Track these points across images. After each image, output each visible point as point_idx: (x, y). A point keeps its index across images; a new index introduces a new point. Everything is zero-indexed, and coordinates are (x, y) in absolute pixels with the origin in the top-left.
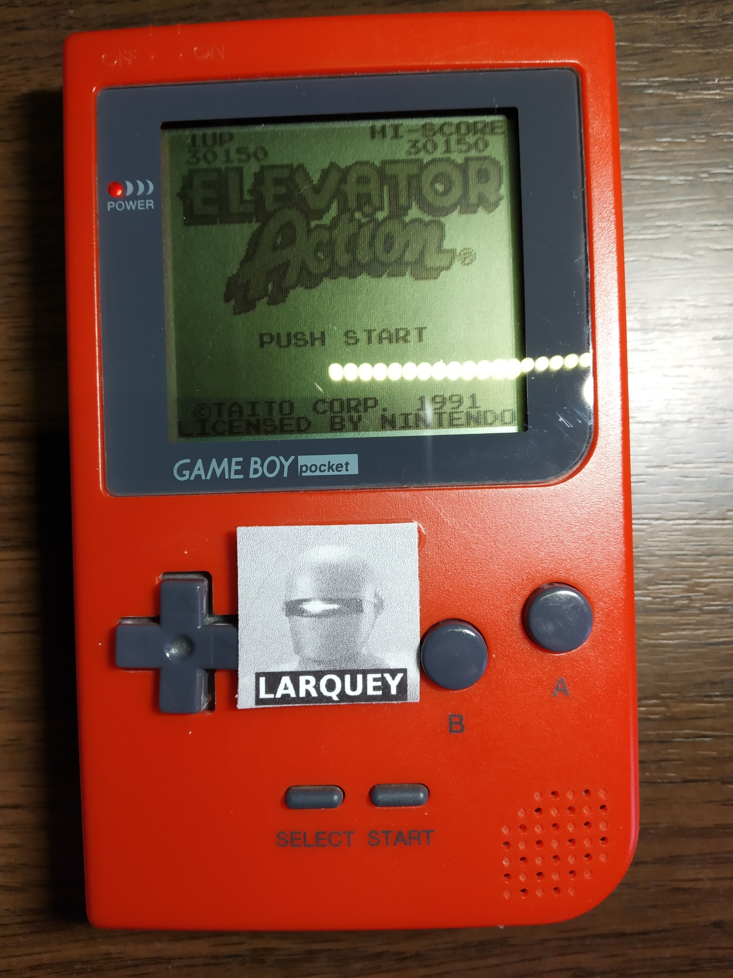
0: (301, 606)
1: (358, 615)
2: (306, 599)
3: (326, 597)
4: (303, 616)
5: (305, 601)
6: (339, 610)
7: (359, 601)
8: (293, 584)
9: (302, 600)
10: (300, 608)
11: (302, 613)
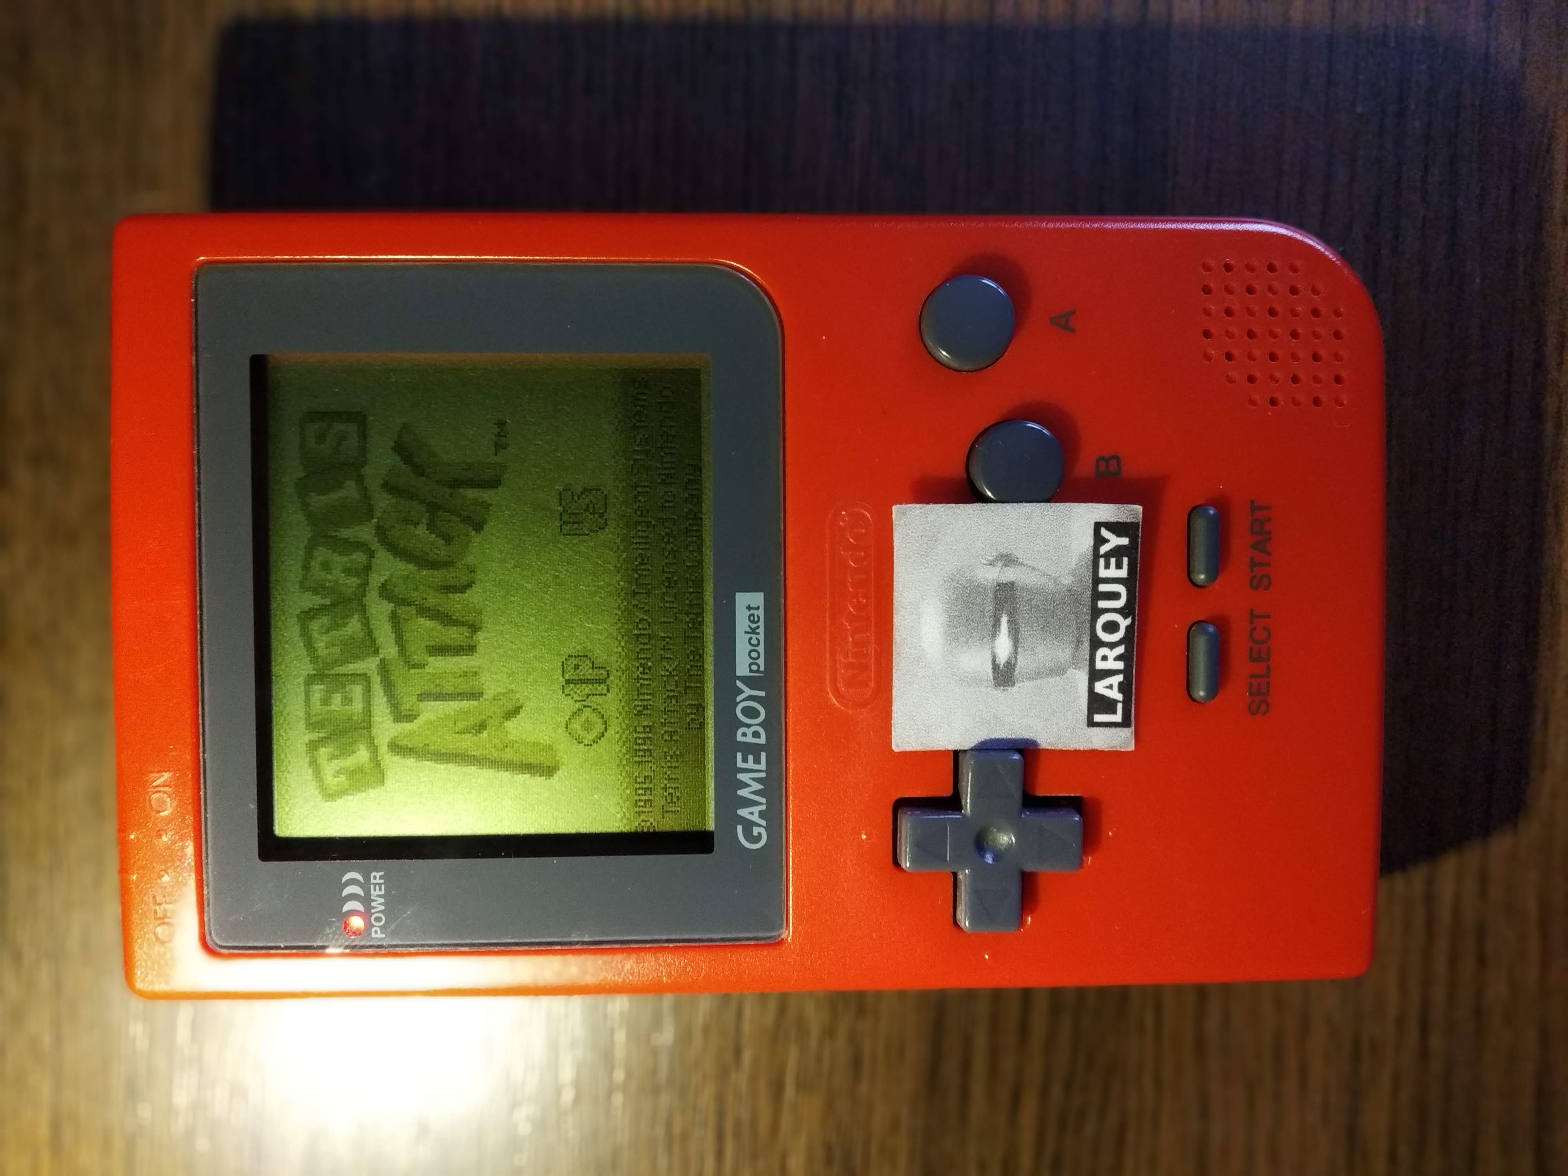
0: (1002, 666)
1: (1017, 589)
2: (993, 659)
3: (990, 633)
4: (1014, 665)
5: (995, 661)
6: (1010, 615)
7: (998, 588)
8: (971, 677)
9: (992, 664)
10: (1004, 667)
11: (1010, 666)
